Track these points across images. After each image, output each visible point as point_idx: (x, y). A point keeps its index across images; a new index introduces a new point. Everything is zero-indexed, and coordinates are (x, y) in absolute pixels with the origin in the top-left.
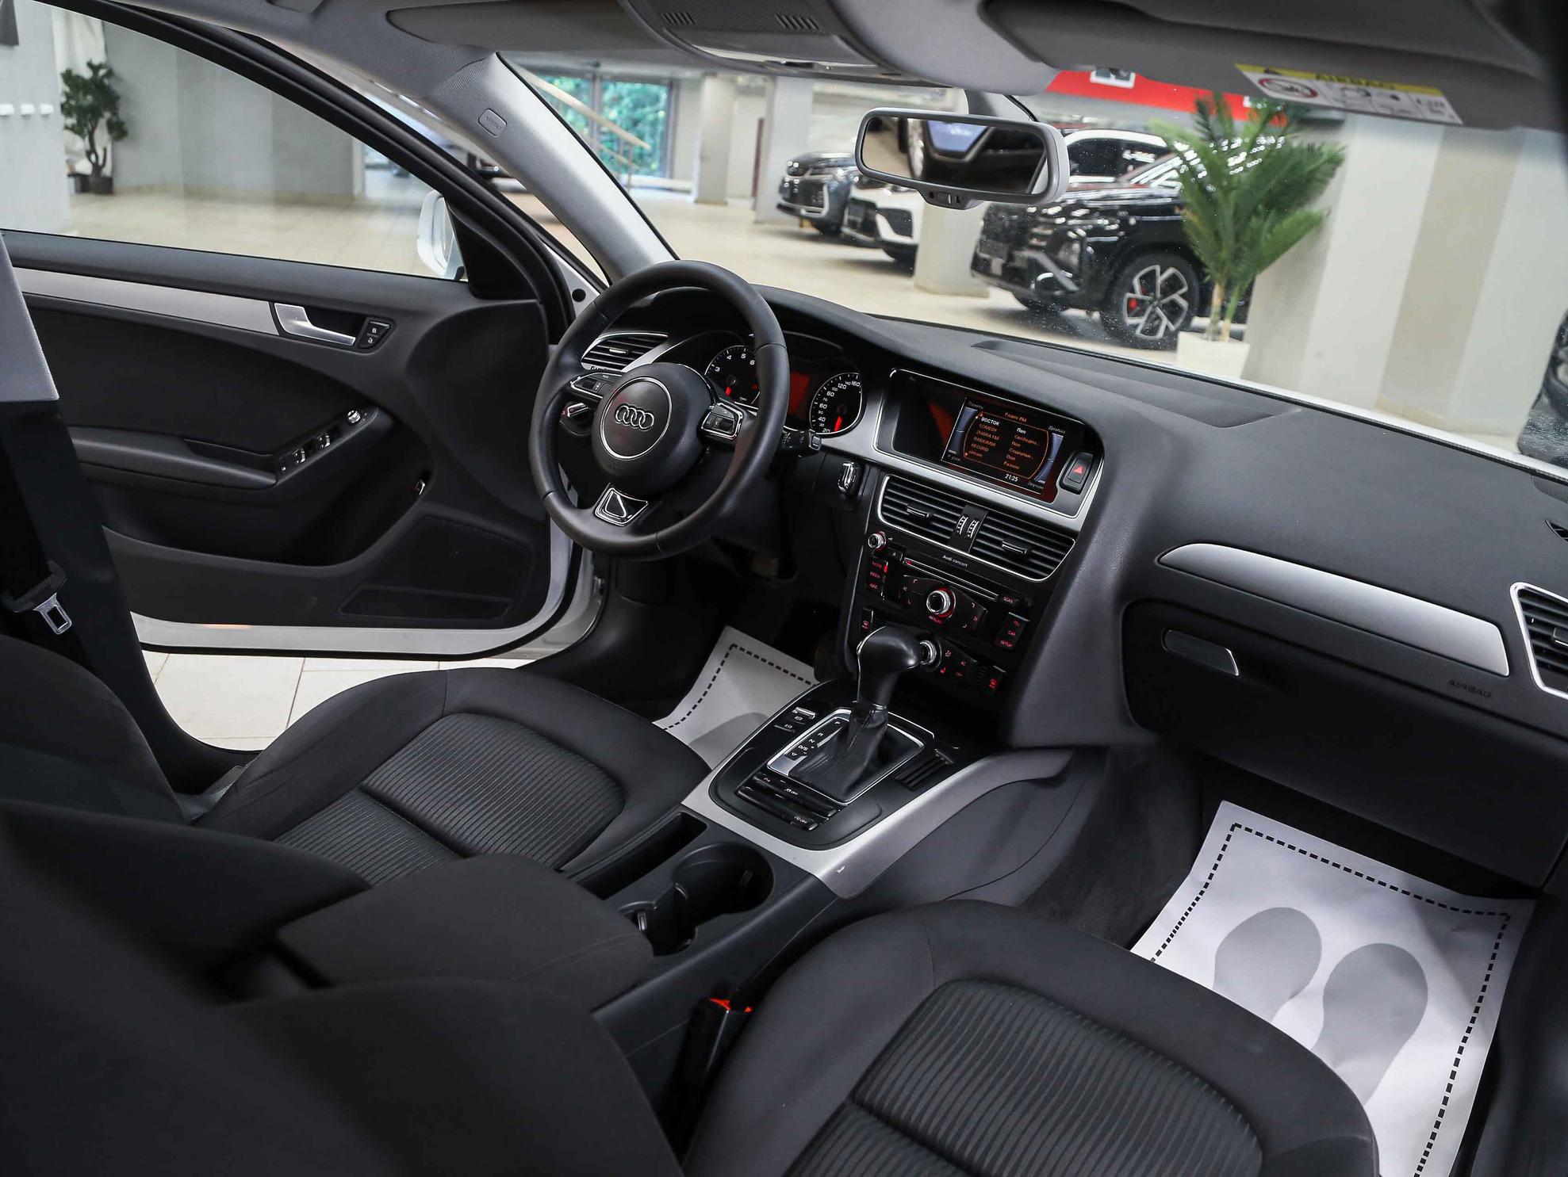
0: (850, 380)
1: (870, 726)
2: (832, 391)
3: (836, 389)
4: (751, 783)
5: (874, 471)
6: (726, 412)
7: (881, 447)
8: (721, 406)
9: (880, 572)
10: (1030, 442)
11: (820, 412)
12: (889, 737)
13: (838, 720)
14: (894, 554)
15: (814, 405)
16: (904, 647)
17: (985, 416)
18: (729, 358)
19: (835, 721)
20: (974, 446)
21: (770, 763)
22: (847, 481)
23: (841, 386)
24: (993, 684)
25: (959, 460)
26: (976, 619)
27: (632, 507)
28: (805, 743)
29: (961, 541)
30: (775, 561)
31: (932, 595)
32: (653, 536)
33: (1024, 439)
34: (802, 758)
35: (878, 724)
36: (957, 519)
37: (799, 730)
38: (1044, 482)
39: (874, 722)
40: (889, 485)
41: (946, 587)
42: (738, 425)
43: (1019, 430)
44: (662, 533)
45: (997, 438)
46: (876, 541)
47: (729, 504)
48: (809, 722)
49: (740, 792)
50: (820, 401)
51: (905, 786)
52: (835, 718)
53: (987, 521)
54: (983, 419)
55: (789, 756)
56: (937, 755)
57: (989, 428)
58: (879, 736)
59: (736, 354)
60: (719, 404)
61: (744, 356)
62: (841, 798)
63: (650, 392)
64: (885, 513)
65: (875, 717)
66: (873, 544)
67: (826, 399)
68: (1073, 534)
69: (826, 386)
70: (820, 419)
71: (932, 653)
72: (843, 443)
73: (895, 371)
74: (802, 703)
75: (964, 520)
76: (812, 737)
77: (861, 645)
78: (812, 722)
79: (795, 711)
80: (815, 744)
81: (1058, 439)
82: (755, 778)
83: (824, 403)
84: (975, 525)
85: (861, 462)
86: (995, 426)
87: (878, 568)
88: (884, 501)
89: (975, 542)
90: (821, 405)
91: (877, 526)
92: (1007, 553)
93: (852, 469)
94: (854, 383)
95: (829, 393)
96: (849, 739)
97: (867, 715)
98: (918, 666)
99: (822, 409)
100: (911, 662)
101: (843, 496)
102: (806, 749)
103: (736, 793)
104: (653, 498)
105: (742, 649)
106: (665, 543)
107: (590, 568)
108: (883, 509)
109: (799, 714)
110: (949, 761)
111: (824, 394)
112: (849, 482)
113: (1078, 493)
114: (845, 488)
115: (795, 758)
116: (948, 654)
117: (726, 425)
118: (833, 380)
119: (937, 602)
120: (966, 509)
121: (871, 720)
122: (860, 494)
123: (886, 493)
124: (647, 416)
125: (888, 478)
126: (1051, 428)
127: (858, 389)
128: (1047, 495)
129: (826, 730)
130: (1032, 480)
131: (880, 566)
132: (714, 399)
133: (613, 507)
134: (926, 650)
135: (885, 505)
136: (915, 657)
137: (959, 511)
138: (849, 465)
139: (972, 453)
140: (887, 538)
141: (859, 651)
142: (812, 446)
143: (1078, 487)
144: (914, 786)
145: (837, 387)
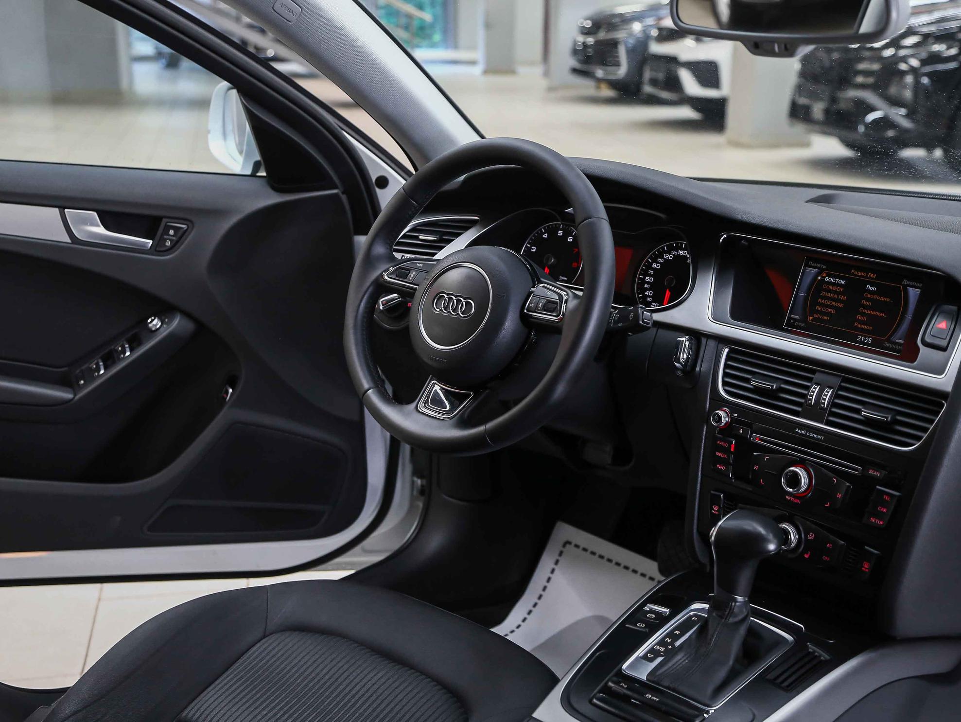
0: (676, 249)
1: (731, 620)
2: (658, 263)
3: (662, 261)
4: (606, 690)
5: (712, 343)
6: (549, 293)
7: (717, 318)
8: (544, 287)
9: (726, 451)
10: (883, 299)
11: (646, 286)
12: (754, 632)
13: (695, 616)
14: (741, 431)
15: (639, 279)
16: (761, 530)
17: (828, 275)
18: (545, 236)
19: (691, 617)
20: (819, 308)
21: (624, 666)
22: (683, 356)
23: (667, 256)
24: (866, 566)
25: (803, 325)
26: (839, 496)
27: (455, 399)
28: (661, 643)
29: (815, 411)
30: (608, 448)
31: (788, 473)
32: (482, 428)
33: (875, 297)
34: (660, 659)
35: (740, 617)
36: (807, 388)
37: (653, 628)
38: (902, 341)
39: (736, 616)
40: (728, 358)
41: (802, 463)
42: (564, 305)
43: (869, 287)
44: (490, 425)
45: (843, 298)
46: (720, 418)
47: (560, 389)
48: (663, 620)
49: (595, 701)
50: (646, 274)
51: (779, 686)
52: (692, 613)
53: (841, 388)
54: (827, 279)
55: (645, 657)
56: (810, 650)
57: (834, 288)
58: (742, 630)
59: (552, 232)
60: (541, 285)
61: (560, 233)
62: (708, 702)
63: (469, 278)
64: (727, 388)
65: (736, 610)
66: (717, 422)
67: (651, 272)
68: (943, 395)
69: (650, 258)
70: (647, 293)
71: (793, 536)
72: (676, 316)
73: (725, 236)
74: (653, 599)
75: (815, 389)
76: (667, 635)
77: (714, 531)
78: (667, 619)
79: (647, 608)
80: (672, 644)
81: (914, 293)
82: (610, 684)
83: (650, 275)
84: (828, 393)
85: (696, 335)
86: (841, 285)
87: (724, 446)
88: (725, 375)
89: (830, 411)
90: (647, 279)
91: (719, 402)
92: (868, 422)
93: (687, 343)
94: (681, 253)
95: (654, 265)
96: (709, 637)
97: (727, 607)
98: (778, 553)
99: (648, 283)
100: (772, 547)
101: (679, 373)
102: (663, 649)
103: (590, 702)
104: (477, 388)
105: (577, 546)
106: (494, 434)
107: (409, 468)
108: (725, 384)
109: (652, 611)
110: (825, 656)
111: (649, 266)
112: (685, 356)
113: (944, 349)
114: (681, 364)
115: (651, 660)
116: (811, 536)
117: (551, 306)
118: (658, 250)
119: (794, 480)
120: (817, 377)
121: (731, 613)
122: (698, 369)
123: (726, 366)
124: (468, 303)
125: (727, 350)
126: (905, 282)
127: (686, 258)
128: (908, 355)
129: (684, 627)
130: (888, 340)
131: (726, 445)
132: (536, 280)
133: (436, 401)
134: (786, 533)
135: (727, 380)
136: (775, 541)
137: (810, 380)
138: (684, 339)
139: (818, 316)
140: (731, 415)
141: (713, 538)
142: (643, 321)
143: (943, 343)
144: (788, 686)
145: (662, 258)
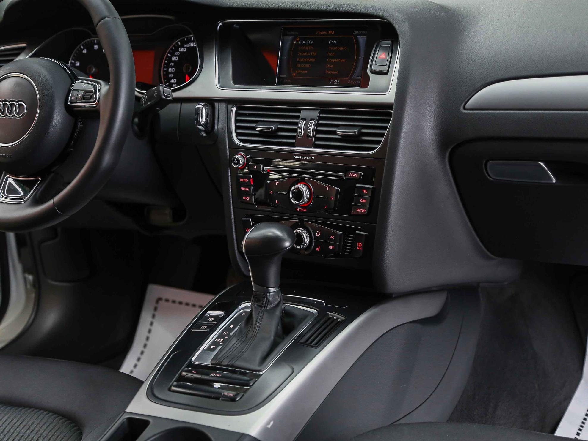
0: (188, 43)
1: (269, 307)
2: (175, 56)
3: (178, 54)
4: (182, 378)
5: (223, 106)
6: (85, 85)
7: (223, 86)
8: (81, 82)
9: (248, 185)
10: (342, 49)
11: (170, 76)
12: (286, 314)
13: (244, 312)
14: (255, 167)
15: (164, 71)
16: (278, 233)
17: (301, 39)
18: (85, 51)
19: (241, 313)
20: (298, 65)
21: (193, 359)
22: (203, 120)
23: (182, 50)
24: (360, 245)
25: (289, 81)
26: (332, 198)
27: (26, 185)
28: (220, 336)
29: (304, 141)
30: (168, 211)
31: (293, 190)
32: (51, 202)
33: (336, 48)
34: (219, 348)
35: (275, 304)
36: (296, 124)
37: (212, 328)
38: (360, 77)
39: (272, 303)
40: (237, 114)
41: (302, 181)
42: (98, 94)
43: (331, 42)
44: (57, 199)
45: (314, 54)
46: (238, 160)
47: (107, 158)
48: (219, 320)
49: (173, 388)
50: (168, 67)
51: (310, 345)
52: (241, 311)
53: (320, 118)
54: (300, 42)
55: (209, 349)
56: (330, 316)
57: (307, 48)
58: (278, 313)
59: (90, 47)
60: (79, 81)
61: (96, 47)
62: (258, 368)
63: (17, 84)
64: (240, 138)
65: (271, 299)
66: (236, 164)
67: (172, 64)
68: (389, 106)
69: (169, 53)
70: (172, 81)
71: (306, 237)
72: (192, 91)
73: (221, 24)
74: (212, 307)
75: (302, 124)
76: (225, 330)
77: (243, 244)
78: (222, 319)
79: (207, 315)
80: (228, 335)
81: (362, 39)
82: (184, 373)
83: (172, 67)
84: (312, 124)
85: (210, 102)
86: (311, 45)
87: (245, 182)
88: (237, 128)
89: (316, 137)
90: (170, 70)
91: (236, 150)
92: (344, 138)
93: (204, 109)
94: (192, 44)
95: (174, 58)
96: (254, 323)
97: (264, 298)
98: (292, 249)
99: (171, 73)
100: (287, 244)
101: (203, 134)
102: (221, 340)
103: (170, 390)
104: (43, 173)
105: (167, 300)
106: (63, 205)
107: (19, 267)
108: (238, 134)
109: (211, 316)
110: (341, 318)
111: (170, 60)
112: (204, 120)
113: (386, 73)
114: (203, 126)
115: (213, 350)
116: (318, 234)
117: (89, 95)
118: (174, 46)
119: (299, 195)
120: (303, 114)
121: (268, 302)
122: (216, 128)
123: (237, 121)
124: (20, 105)
125: (235, 109)
126: (355, 32)
127: (194, 48)
128: (364, 83)
129: (235, 322)
130: (351, 79)
131: (247, 181)
132: (74, 78)
133: (11, 191)
134: (300, 236)
135: (239, 131)
136: (290, 240)
137: (297, 117)
138: (200, 106)
139: (299, 71)
140: (246, 157)
141: (244, 248)
142: (165, 96)
143: (385, 69)
144: (316, 344)
145: (178, 51)
